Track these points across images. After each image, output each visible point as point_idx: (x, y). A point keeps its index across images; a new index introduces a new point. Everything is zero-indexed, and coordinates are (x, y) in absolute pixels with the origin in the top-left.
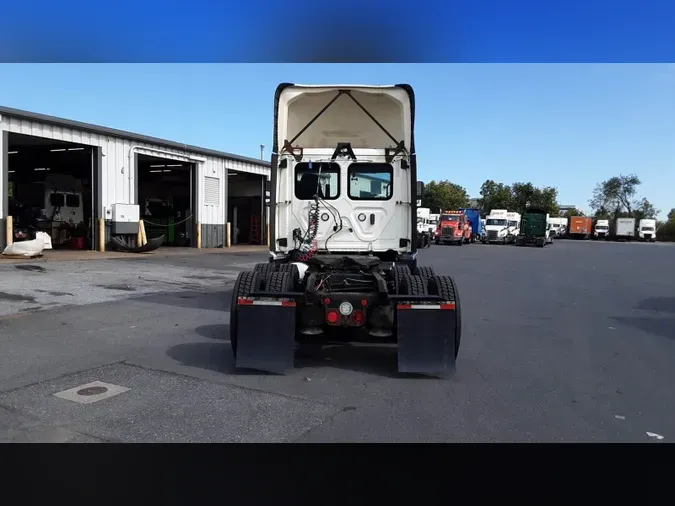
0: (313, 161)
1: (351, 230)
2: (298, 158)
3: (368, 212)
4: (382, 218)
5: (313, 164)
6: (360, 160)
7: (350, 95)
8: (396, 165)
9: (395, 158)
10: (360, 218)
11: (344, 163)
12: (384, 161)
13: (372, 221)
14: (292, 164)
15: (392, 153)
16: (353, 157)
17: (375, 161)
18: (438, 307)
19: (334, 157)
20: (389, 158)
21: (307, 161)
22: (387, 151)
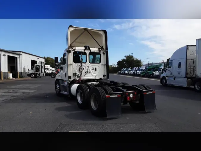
0: (79, 51)
1: (90, 73)
2: (74, 50)
3: (95, 67)
4: (98, 69)
5: (79, 52)
6: (92, 51)
7: (88, 31)
8: (101, 53)
9: (101, 51)
10: (93, 69)
11: (88, 52)
12: (98, 52)
13: (96, 70)
14: (72, 52)
15: (100, 50)
16: (90, 50)
17: (96, 52)
18: (152, 93)
19: (85, 50)
20: (100, 51)
21: (77, 51)
22: (99, 49)
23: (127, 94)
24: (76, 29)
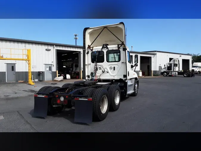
0: (96, 51)
1: (108, 72)
2: (92, 50)
3: (113, 66)
4: (117, 68)
5: (96, 52)
6: (110, 49)
7: (107, 29)
8: (121, 50)
9: (121, 48)
10: (111, 68)
11: (105, 51)
12: (117, 49)
13: (114, 69)
14: (90, 52)
15: (120, 46)
16: (108, 48)
17: (114, 49)
19: (102, 49)
20: (119, 48)
21: (94, 51)
22: (118, 45)
23: (57, 96)
24: (94, 29)
